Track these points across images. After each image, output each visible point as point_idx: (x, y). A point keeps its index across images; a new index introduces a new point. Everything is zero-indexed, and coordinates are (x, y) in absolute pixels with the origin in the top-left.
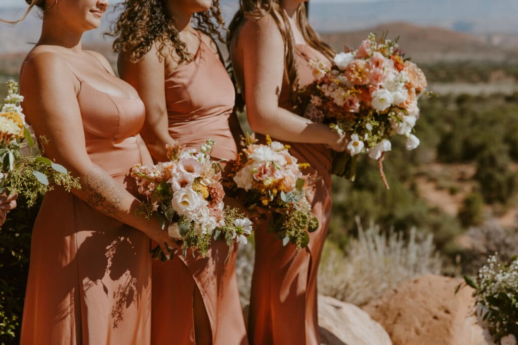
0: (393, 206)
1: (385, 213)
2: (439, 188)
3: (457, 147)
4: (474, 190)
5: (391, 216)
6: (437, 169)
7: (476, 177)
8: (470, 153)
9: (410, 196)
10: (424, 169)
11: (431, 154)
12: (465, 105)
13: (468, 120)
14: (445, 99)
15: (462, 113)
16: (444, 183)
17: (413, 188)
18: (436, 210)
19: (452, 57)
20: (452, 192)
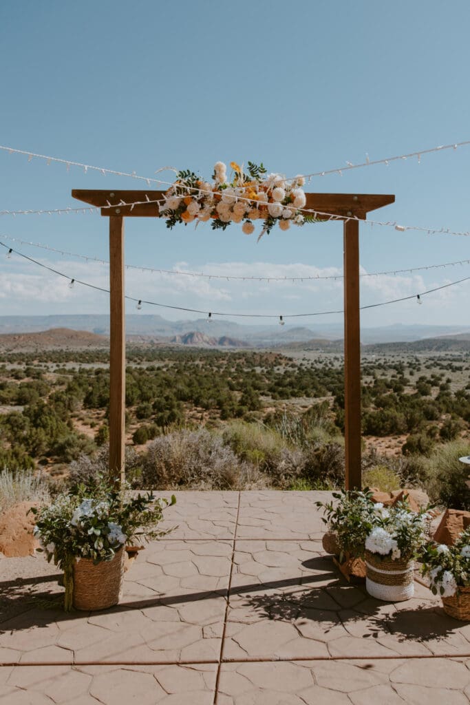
0: (57, 436)
1: (53, 440)
2: (85, 424)
3: (95, 399)
4: (105, 423)
5: (56, 442)
6: (84, 412)
7: (105, 417)
8: (102, 403)
9: (69, 429)
10: (76, 413)
11: (81, 404)
12: (100, 375)
13: (102, 384)
14: (89, 372)
15: (98, 379)
16: (87, 420)
17: (69, 425)
18: (83, 437)
19: (93, 348)
20: (92, 426)
